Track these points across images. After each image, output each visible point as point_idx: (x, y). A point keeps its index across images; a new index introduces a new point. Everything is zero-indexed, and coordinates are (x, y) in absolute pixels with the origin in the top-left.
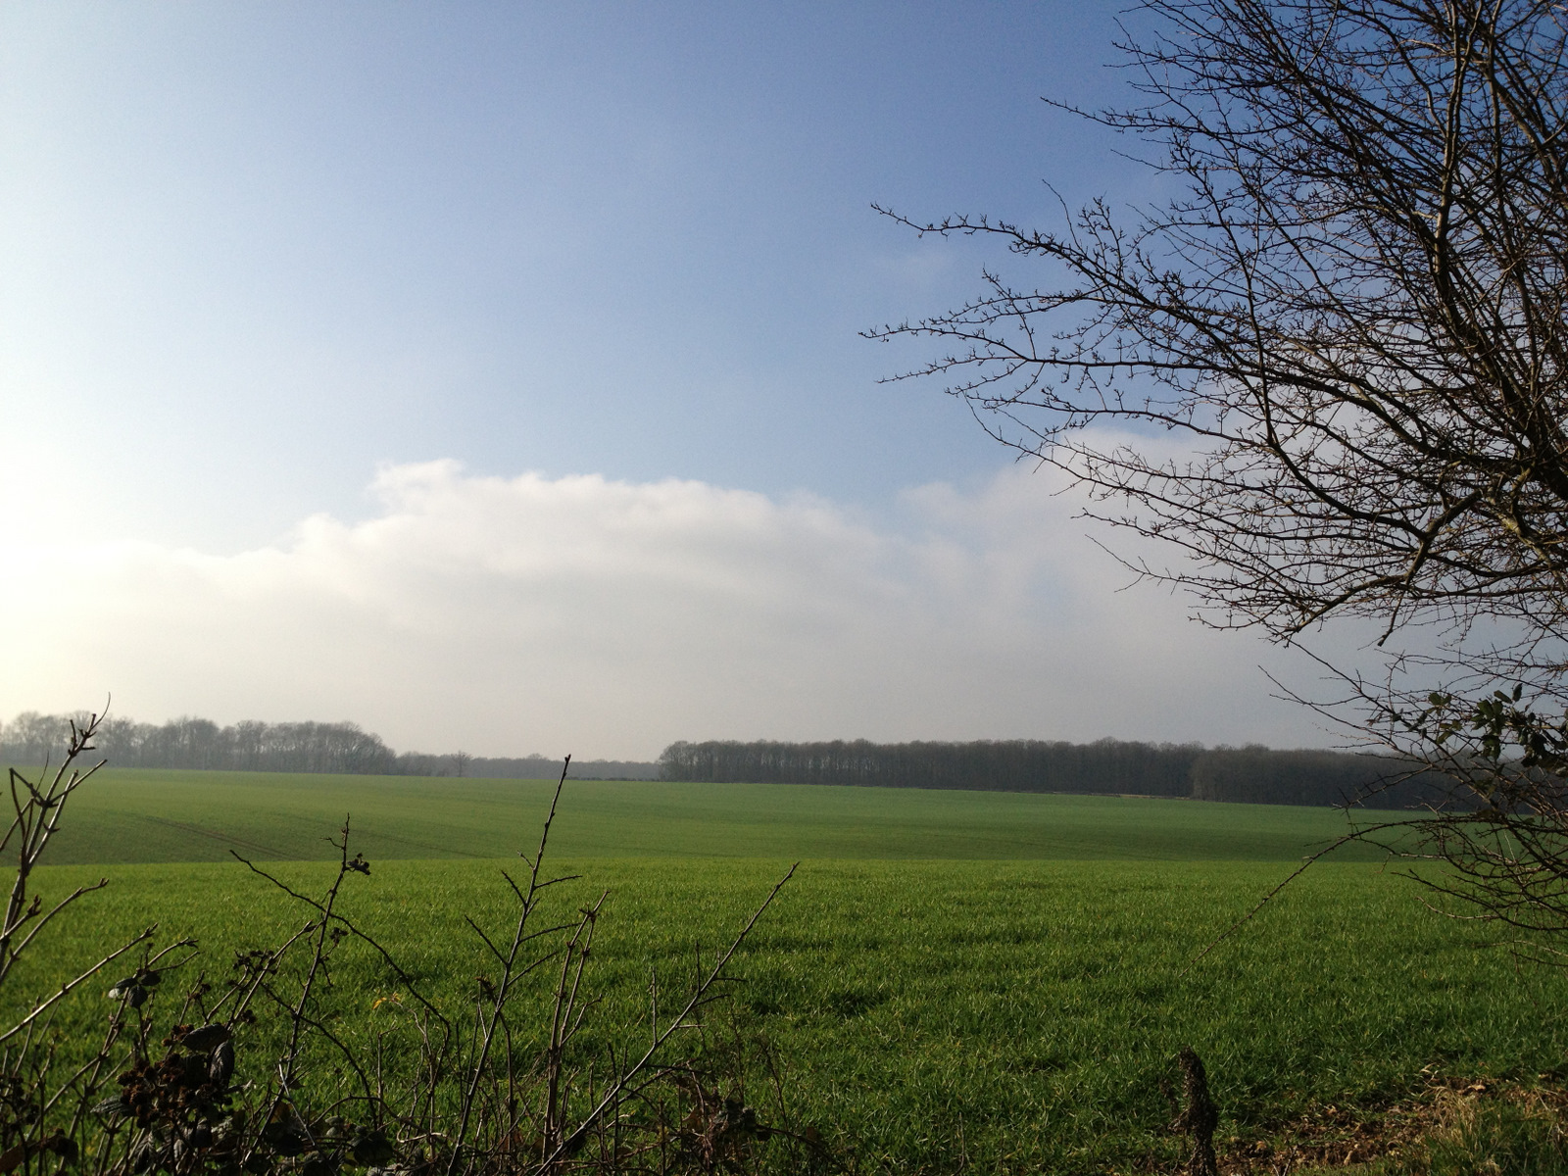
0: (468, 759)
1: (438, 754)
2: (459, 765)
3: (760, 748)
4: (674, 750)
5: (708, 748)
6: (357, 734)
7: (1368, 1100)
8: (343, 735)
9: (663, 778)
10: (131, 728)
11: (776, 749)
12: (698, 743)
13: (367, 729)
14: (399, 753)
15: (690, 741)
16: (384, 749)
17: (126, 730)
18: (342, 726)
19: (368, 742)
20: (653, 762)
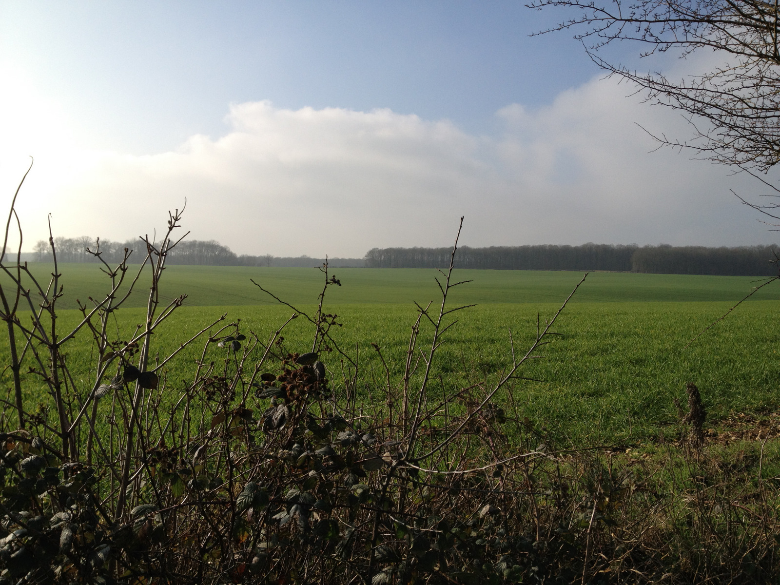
0: (272, 258)
1: (257, 255)
2: (268, 261)
3: (414, 251)
4: (372, 253)
5: (389, 251)
6: (218, 246)
7: (760, 410)
8: (211, 247)
9: (367, 266)
10: (109, 244)
11: (422, 251)
12: (384, 249)
13: (222, 244)
14: (239, 255)
15: (380, 248)
16: (231, 253)
17: (107, 245)
18: (210, 242)
19: (224, 250)
20: (361, 258)
